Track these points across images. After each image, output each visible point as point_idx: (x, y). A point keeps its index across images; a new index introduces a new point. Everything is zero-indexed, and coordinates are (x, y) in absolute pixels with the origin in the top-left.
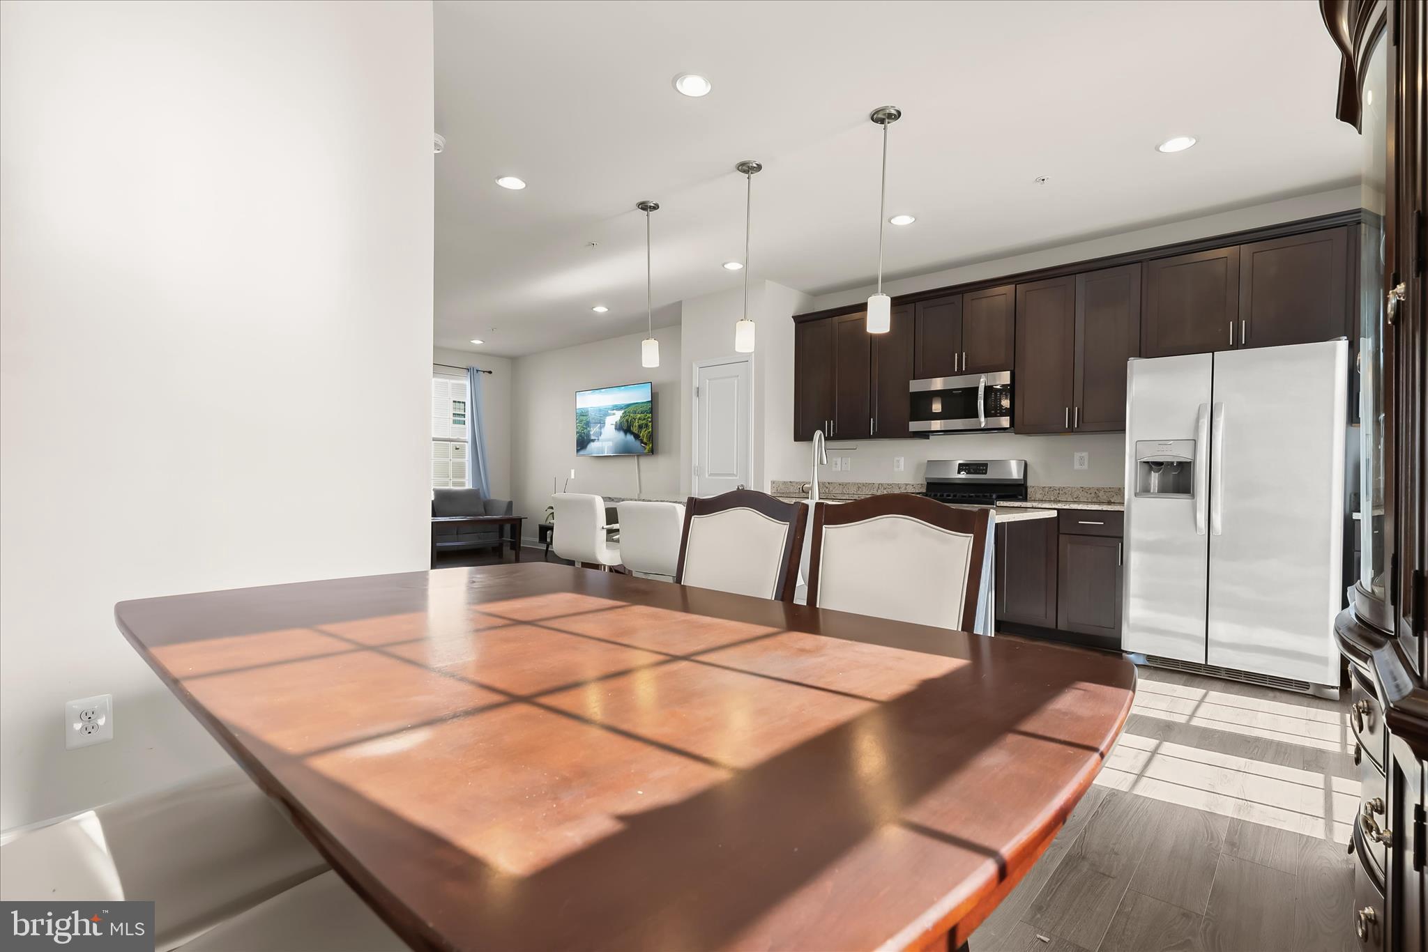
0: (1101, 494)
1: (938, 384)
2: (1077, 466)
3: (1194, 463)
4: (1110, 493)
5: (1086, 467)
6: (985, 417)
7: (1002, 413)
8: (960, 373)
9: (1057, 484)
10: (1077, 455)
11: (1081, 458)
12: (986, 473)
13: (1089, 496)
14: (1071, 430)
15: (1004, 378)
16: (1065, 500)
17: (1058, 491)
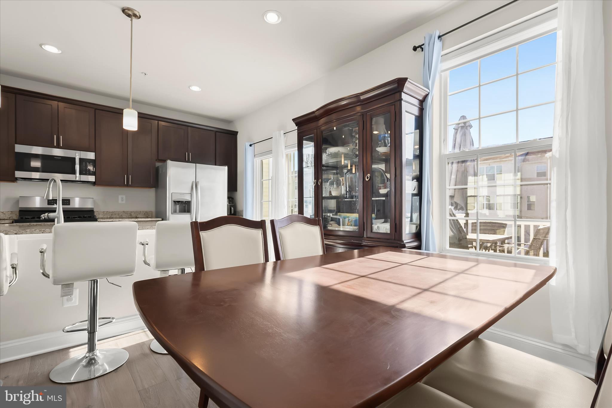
0: (133, 214)
1: (38, 150)
2: (120, 201)
3: (191, 201)
4: (136, 214)
5: (124, 202)
6: (80, 174)
7: (89, 173)
8: (58, 147)
9: (111, 210)
10: (120, 197)
11: (122, 198)
12: (69, 204)
13: (127, 215)
14: (128, 185)
15: (91, 156)
16: (115, 217)
17: (112, 213)
